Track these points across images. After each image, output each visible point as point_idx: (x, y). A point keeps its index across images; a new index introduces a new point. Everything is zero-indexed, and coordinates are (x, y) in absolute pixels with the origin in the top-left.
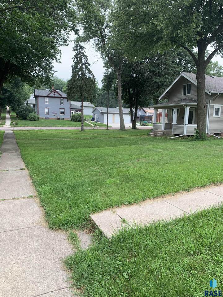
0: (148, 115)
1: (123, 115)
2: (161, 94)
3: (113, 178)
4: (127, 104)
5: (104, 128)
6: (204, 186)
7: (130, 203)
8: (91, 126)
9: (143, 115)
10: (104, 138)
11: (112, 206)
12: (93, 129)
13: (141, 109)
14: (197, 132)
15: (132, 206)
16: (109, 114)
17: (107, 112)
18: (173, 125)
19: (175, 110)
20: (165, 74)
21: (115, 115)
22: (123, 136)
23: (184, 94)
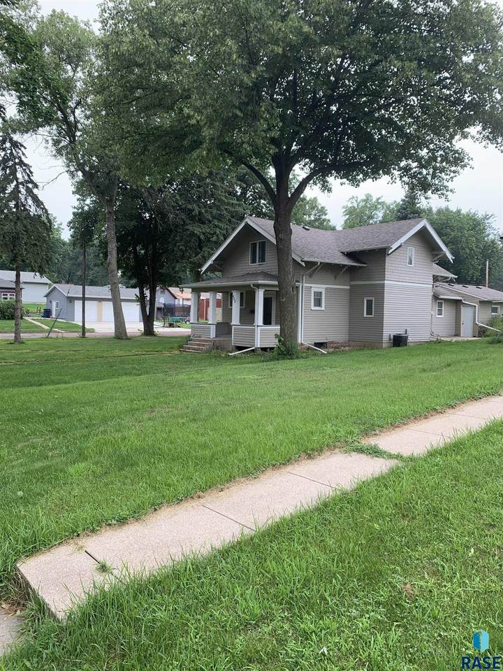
0: (181, 303)
1: (122, 303)
2: (205, 259)
3: (87, 460)
4: (130, 278)
5: (76, 335)
6: (287, 461)
7: (122, 521)
8: (43, 331)
9: (170, 305)
10: (73, 361)
11: (75, 534)
12: (47, 337)
13: (166, 291)
14: (280, 341)
15: (125, 528)
16: (86, 302)
17: (81, 296)
18: (233, 327)
19: (236, 295)
20: (214, 218)
21: (103, 302)
22: (121, 353)
23: (254, 261)
